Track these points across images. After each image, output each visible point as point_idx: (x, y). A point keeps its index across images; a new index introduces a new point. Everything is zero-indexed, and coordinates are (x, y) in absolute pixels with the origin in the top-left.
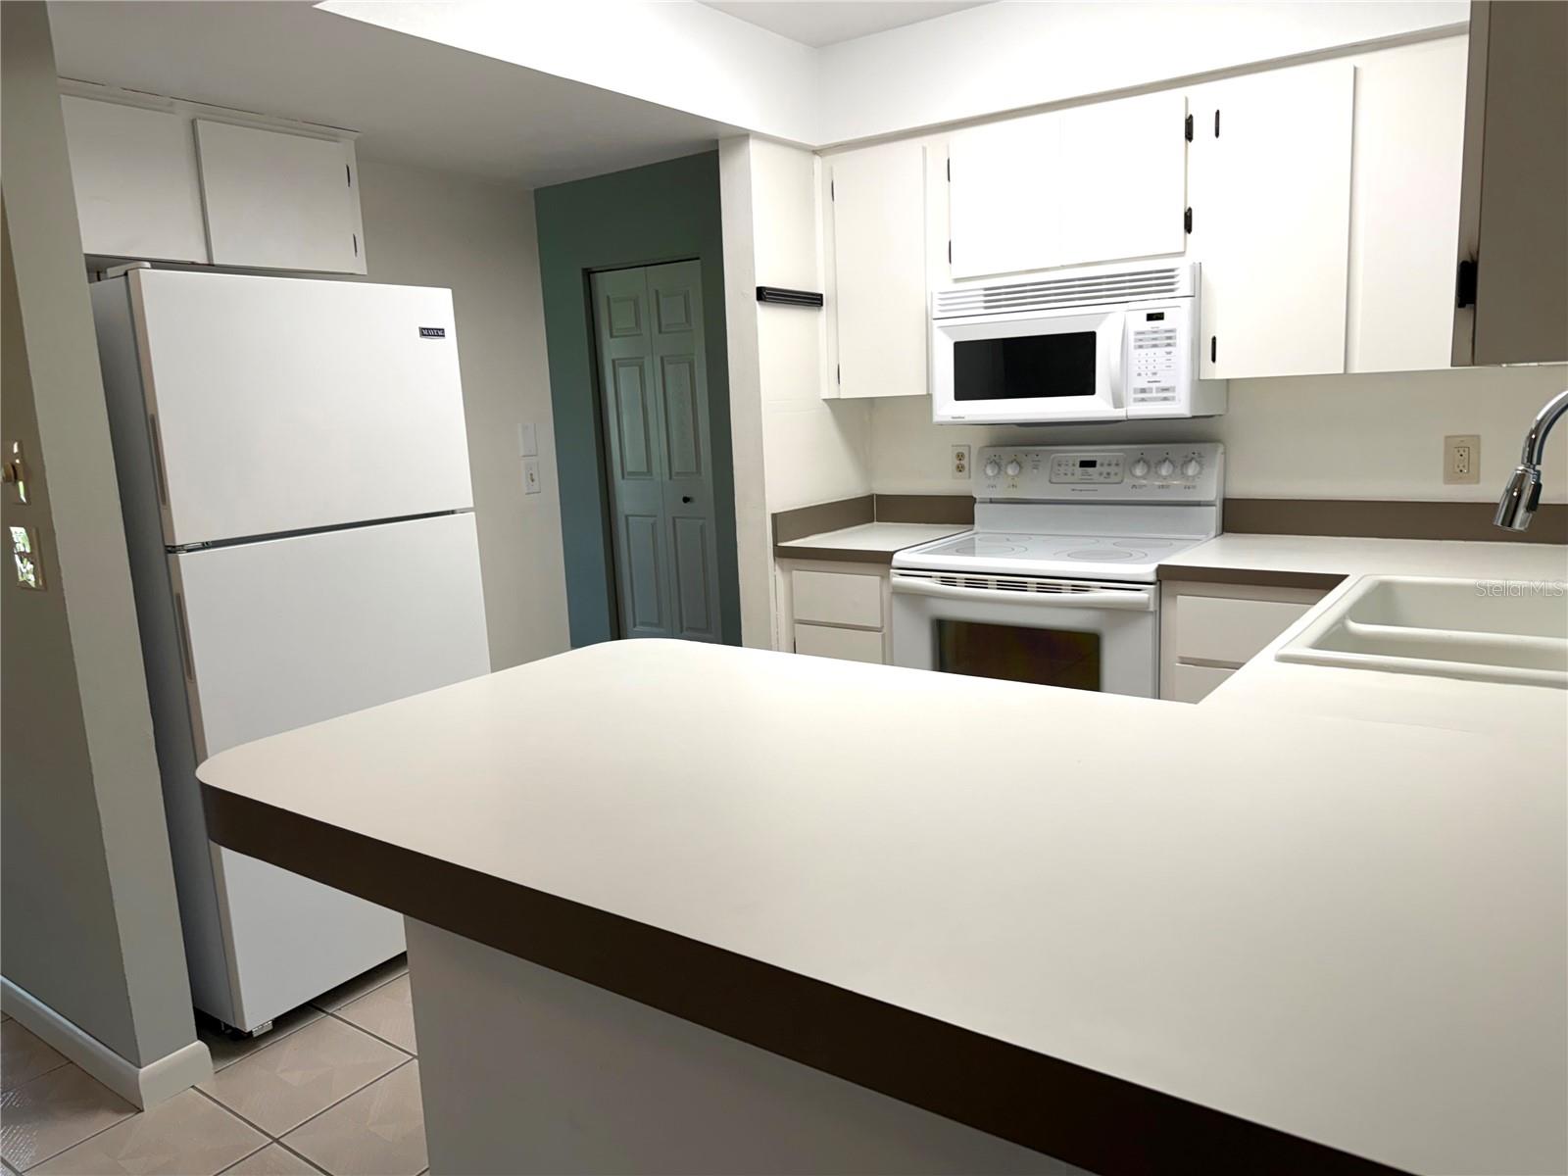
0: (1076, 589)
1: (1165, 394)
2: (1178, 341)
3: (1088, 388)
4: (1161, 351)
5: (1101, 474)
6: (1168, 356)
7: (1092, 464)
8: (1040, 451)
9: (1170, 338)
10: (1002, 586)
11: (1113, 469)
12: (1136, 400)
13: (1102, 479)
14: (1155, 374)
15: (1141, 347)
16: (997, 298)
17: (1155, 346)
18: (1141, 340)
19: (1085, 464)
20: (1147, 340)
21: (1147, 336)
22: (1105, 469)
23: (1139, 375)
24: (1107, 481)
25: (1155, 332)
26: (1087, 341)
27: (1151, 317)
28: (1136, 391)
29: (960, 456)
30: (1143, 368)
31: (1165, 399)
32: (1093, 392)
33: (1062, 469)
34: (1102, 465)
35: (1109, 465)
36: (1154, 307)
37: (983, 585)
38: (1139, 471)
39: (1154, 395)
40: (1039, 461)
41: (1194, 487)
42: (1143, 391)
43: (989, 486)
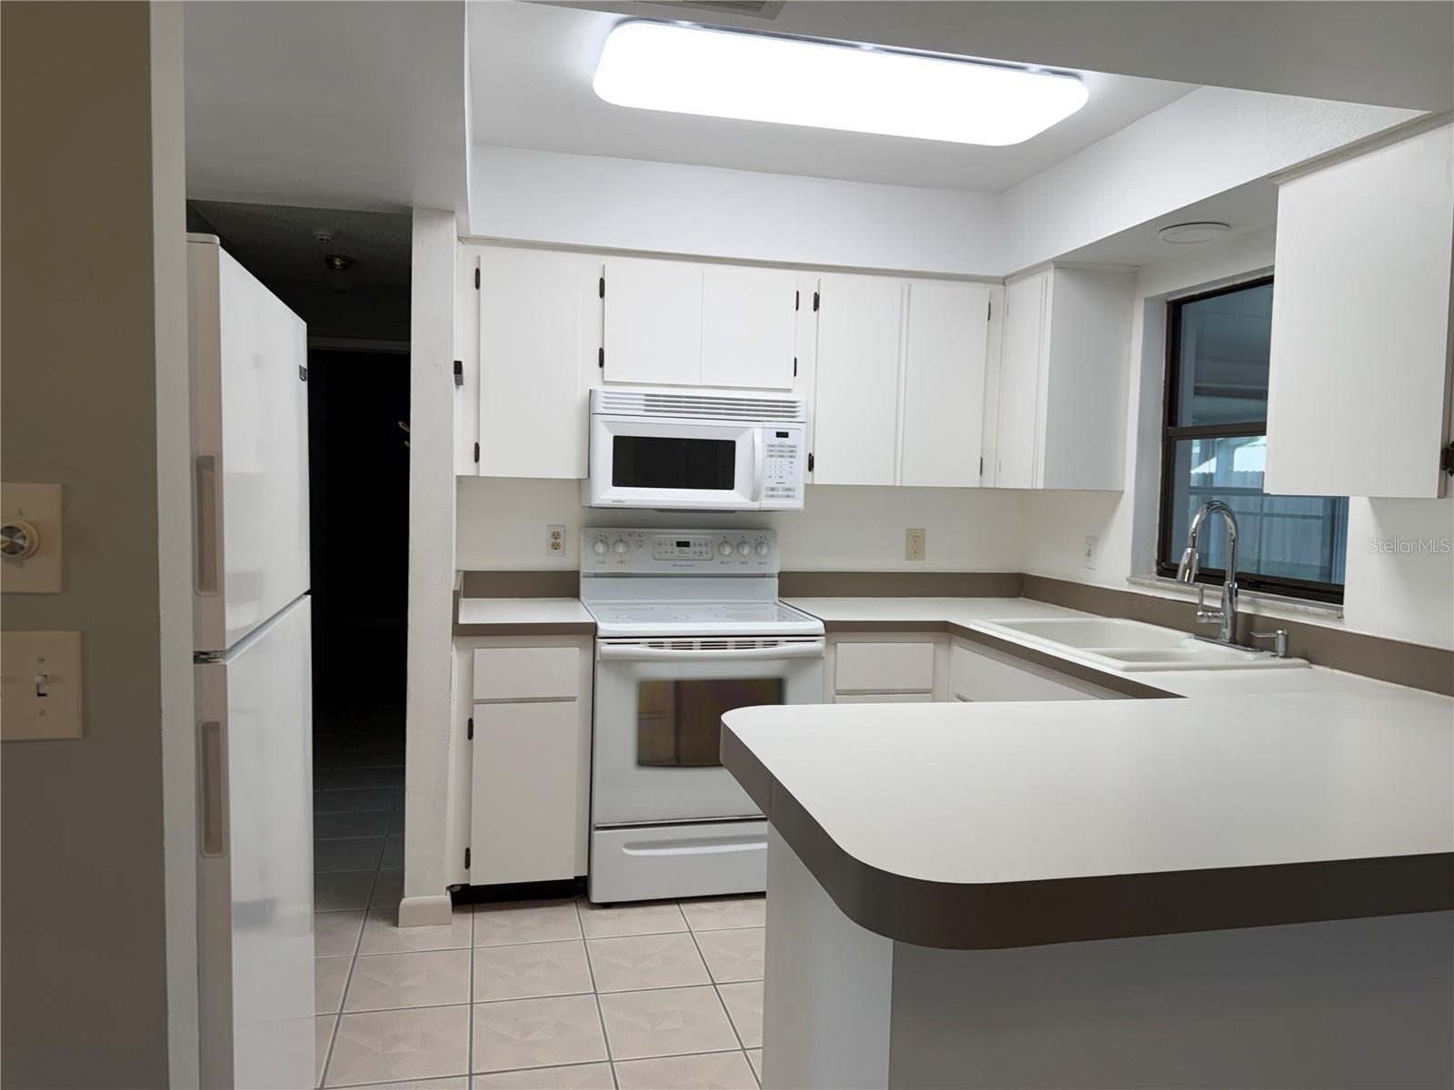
0: (766, 645)
1: (789, 493)
2: (798, 455)
3: (727, 482)
4: (786, 461)
5: (695, 553)
6: (792, 465)
7: (686, 544)
8: (643, 533)
9: (792, 452)
10: (705, 646)
11: (703, 549)
12: (767, 496)
13: (696, 557)
14: (781, 477)
15: (771, 456)
16: (655, 404)
17: (781, 456)
18: (771, 451)
19: (679, 544)
20: (776, 451)
21: (777, 449)
22: (698, 549)
23: (770, 477)
24: (700, 558)
25: (782, 446)
26: (729, 447)
27: (779, 435)
28: (767, 489)
29: (556, 535)
30: (773, 472)
31: (788, 496)
32: (732, 488)
33: (663, 549)
34: (695, 545)
35: (700, 545)
36: (783, 427)
37: (689, 646)
38: (727, 550)
39: (780, 493)
40: (642, 541)
41: (765, 563)
42: (773, 489)
43: (598, 563)
